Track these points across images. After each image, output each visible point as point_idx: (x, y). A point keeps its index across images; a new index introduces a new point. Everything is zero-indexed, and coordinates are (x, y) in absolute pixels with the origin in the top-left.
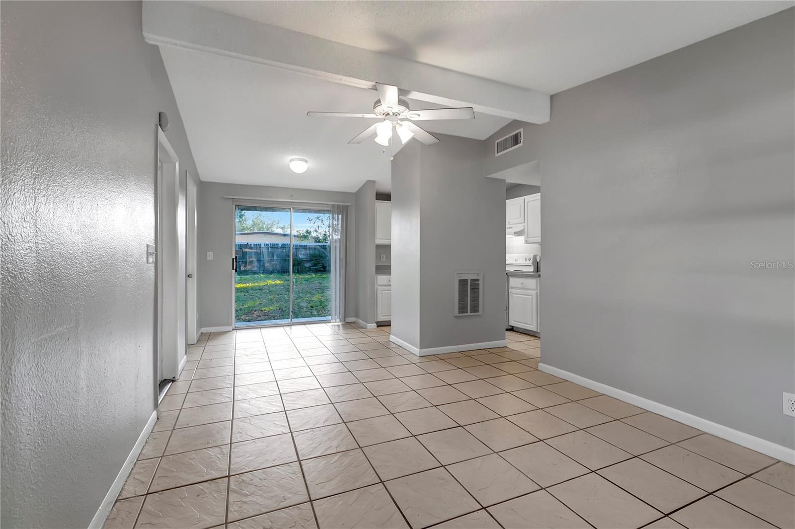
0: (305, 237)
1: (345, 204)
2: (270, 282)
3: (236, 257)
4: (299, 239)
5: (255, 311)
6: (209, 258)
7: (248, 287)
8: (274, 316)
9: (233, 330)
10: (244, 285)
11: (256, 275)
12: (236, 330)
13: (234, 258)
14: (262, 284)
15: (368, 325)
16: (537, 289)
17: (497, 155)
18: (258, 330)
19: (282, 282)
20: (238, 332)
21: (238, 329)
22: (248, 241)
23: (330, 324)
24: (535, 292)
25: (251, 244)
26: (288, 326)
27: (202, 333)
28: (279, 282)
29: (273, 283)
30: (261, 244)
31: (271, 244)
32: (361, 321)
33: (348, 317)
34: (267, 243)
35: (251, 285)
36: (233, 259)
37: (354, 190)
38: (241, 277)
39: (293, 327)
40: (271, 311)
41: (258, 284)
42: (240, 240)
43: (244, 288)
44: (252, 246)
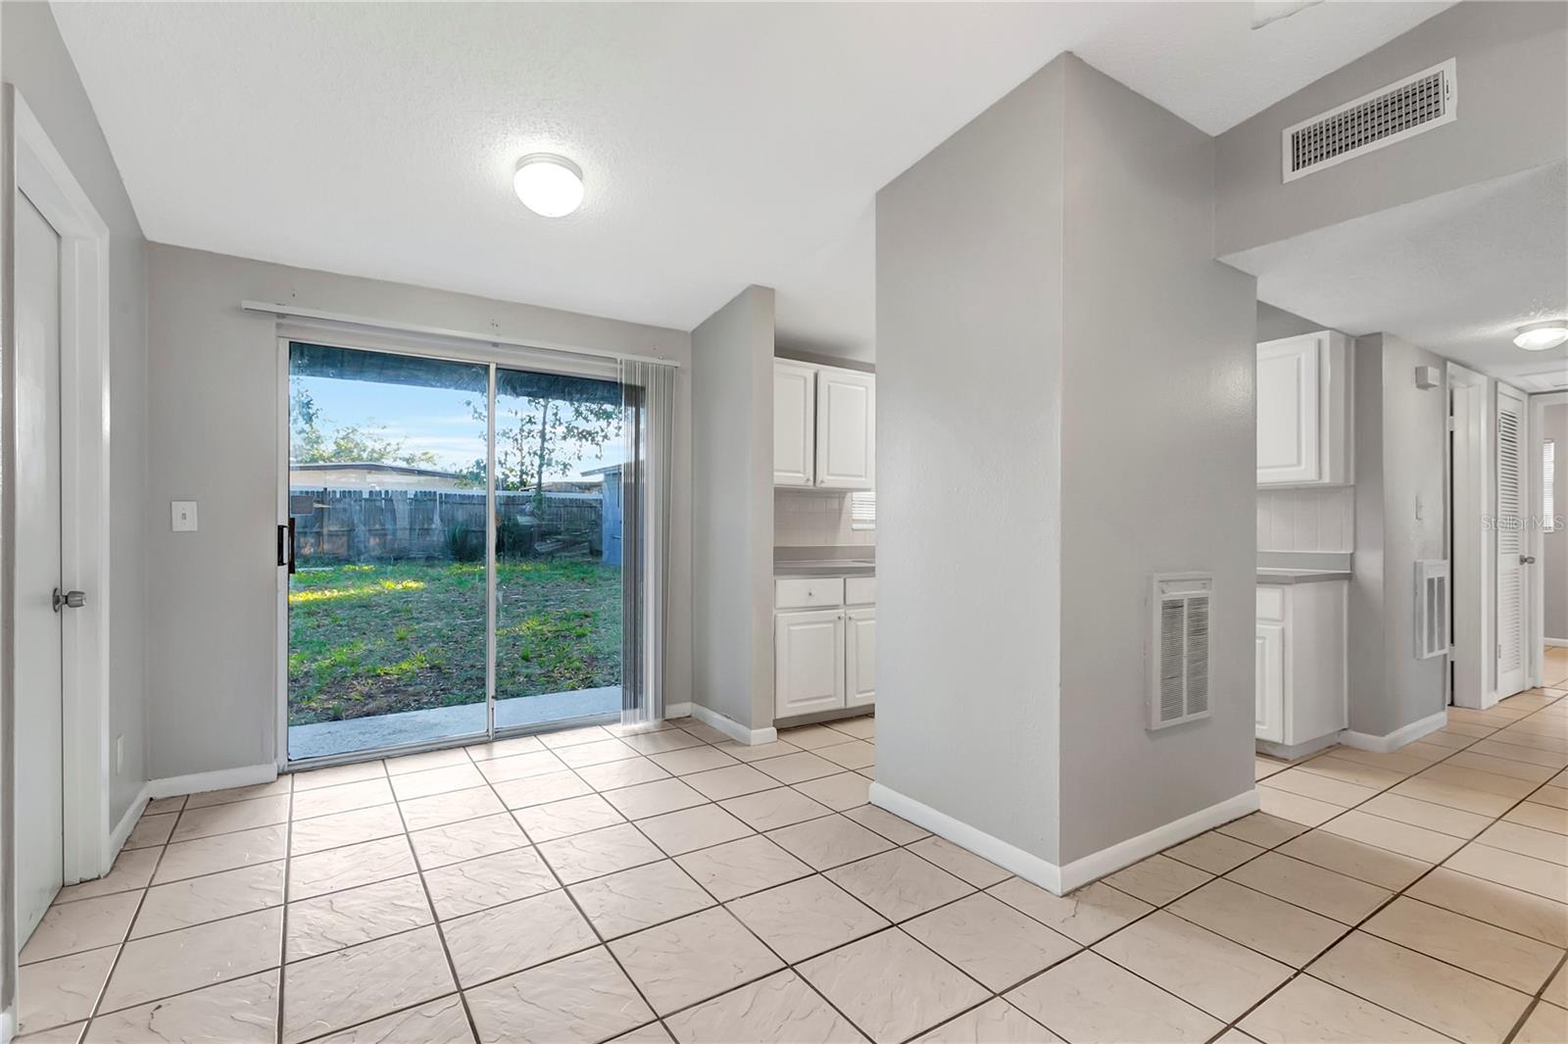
0: (476, 477)
1: (666, 362)
2: (389, 585)
3: (292, 521)
4: (456, 481)
5: (356, 677)
6: (179, 525)
7: (329, 599)
8: (418, 694)
9: (279, 775)
10: (318, 595)
11: (347, 568)
12: (293, 773)
13: (286, 523)
14: (369, 590)
15: (753, 731)
16: (1283, 619)
17: (1290, 176)
18: (378, 770)
19: (421, 585)
20: (301, 782)
21: (299, 771)
22: (325, 483)
23: (618, 729)
24: (1280, 628)
25: (334, 492)
26: (481, 743)
27: (151, 799)
28: (413, 585)
29: (400, 587)
30: (361, 492)
31: (387, 492)
32: (717, 716)
33: (671, 703)
34: (378, 489)
35: (336, 593)
36: (281, 529)
37: (690, 323)
38: (308, 573)
39: (500, 748)
40: (406, 679)
41: (358, 591)
42: (303, 482)
43: (317, 603)
44: (338, 496)
